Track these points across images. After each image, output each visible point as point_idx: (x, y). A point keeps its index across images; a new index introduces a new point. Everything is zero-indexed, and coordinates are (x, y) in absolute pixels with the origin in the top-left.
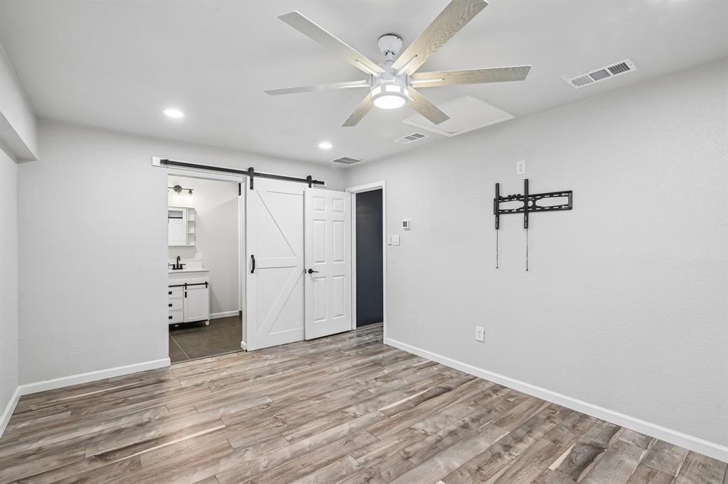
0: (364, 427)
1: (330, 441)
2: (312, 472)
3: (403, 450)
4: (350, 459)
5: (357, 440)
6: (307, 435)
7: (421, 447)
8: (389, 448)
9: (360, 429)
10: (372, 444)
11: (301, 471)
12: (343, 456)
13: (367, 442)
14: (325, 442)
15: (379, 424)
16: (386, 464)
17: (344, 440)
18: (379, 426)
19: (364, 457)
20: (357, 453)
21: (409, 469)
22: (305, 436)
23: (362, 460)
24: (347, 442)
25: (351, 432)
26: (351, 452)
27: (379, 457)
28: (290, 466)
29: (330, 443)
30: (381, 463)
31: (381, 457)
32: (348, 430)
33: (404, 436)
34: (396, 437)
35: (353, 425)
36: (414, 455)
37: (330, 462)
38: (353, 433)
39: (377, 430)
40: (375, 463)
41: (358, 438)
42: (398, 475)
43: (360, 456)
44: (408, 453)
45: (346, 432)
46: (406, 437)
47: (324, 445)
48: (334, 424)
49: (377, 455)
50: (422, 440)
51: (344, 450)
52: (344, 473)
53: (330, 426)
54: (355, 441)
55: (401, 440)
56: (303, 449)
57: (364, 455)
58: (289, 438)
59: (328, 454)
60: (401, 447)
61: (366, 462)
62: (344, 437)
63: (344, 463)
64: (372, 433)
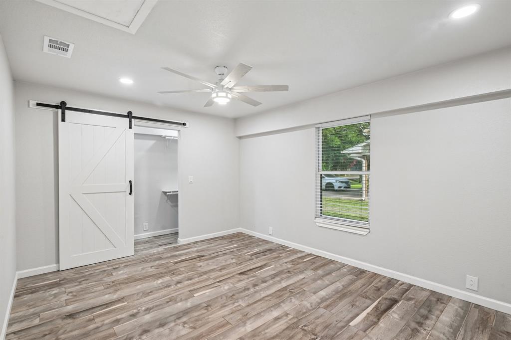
0: (233, 328)
1: (259, 315)
2: (264, 297)
3: (208, 311)
4: (244, 305)
5: (240, 317)
6: (277, 319)
7: (194, 313)
8: (217, 312)
9: (237, 326)
10: (229, 314)
11: (270, 298)
12: (248, 306)
13: (232, 316)
14: (262, 314)
15: (221, 331)
16: (222, 303)
17: (249, 316)
18: (221, 330)
19: (234, 306)
20: (239, 308)
21: (209, 301)
22: (279, 318)
23: (236, 304)
24: (247, 315)
25: (245, 323)
26: (243, 308)
27: (226, 306)
28: (278, 300)
29: (258, 314)
30: (225, 303)
31: (223, 306)
32: (247, 324)
33: (203, 321)
34: (210, 320)
35: (243, 329)
36: (203, 308)
37: (256, 302)
38: (243, 322)
39: (223, 326)
40: (228, 303)
41: (238, 318)
42: (217, 298)
43: (237, 306)
44: (206, 309)
45: (248, 322)
46: (201, 320)
47: (262, 312)
48: (260, 330)
49: (226, 307)
50: (191, 318)
51: (248, 309)
52: (246, 298)
53: (262, 328)
54: (241, 316)
55: (206, 318)
56: (275, 309)
57: (235, 307)
58: (290, 317)
59: (259, 307)
60: (209, 313)
61: (234, 303)
62: (249, 319)
63: (247, 302)
64: (228, 323)
